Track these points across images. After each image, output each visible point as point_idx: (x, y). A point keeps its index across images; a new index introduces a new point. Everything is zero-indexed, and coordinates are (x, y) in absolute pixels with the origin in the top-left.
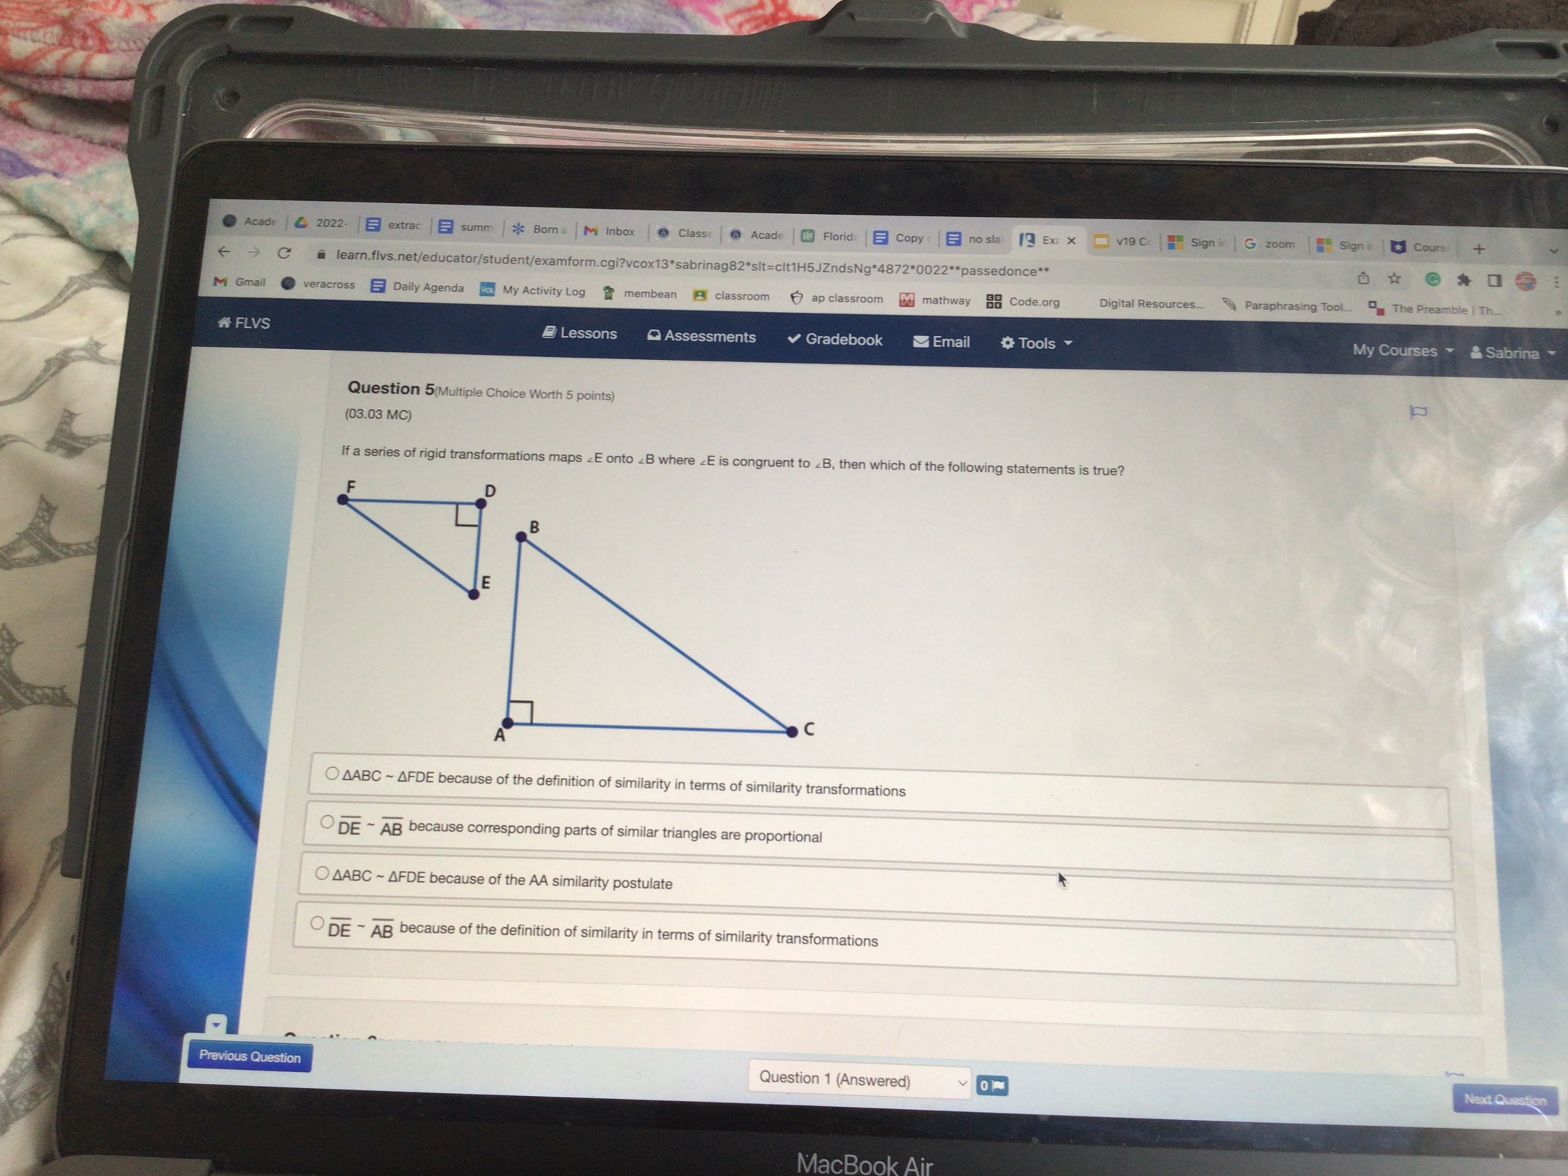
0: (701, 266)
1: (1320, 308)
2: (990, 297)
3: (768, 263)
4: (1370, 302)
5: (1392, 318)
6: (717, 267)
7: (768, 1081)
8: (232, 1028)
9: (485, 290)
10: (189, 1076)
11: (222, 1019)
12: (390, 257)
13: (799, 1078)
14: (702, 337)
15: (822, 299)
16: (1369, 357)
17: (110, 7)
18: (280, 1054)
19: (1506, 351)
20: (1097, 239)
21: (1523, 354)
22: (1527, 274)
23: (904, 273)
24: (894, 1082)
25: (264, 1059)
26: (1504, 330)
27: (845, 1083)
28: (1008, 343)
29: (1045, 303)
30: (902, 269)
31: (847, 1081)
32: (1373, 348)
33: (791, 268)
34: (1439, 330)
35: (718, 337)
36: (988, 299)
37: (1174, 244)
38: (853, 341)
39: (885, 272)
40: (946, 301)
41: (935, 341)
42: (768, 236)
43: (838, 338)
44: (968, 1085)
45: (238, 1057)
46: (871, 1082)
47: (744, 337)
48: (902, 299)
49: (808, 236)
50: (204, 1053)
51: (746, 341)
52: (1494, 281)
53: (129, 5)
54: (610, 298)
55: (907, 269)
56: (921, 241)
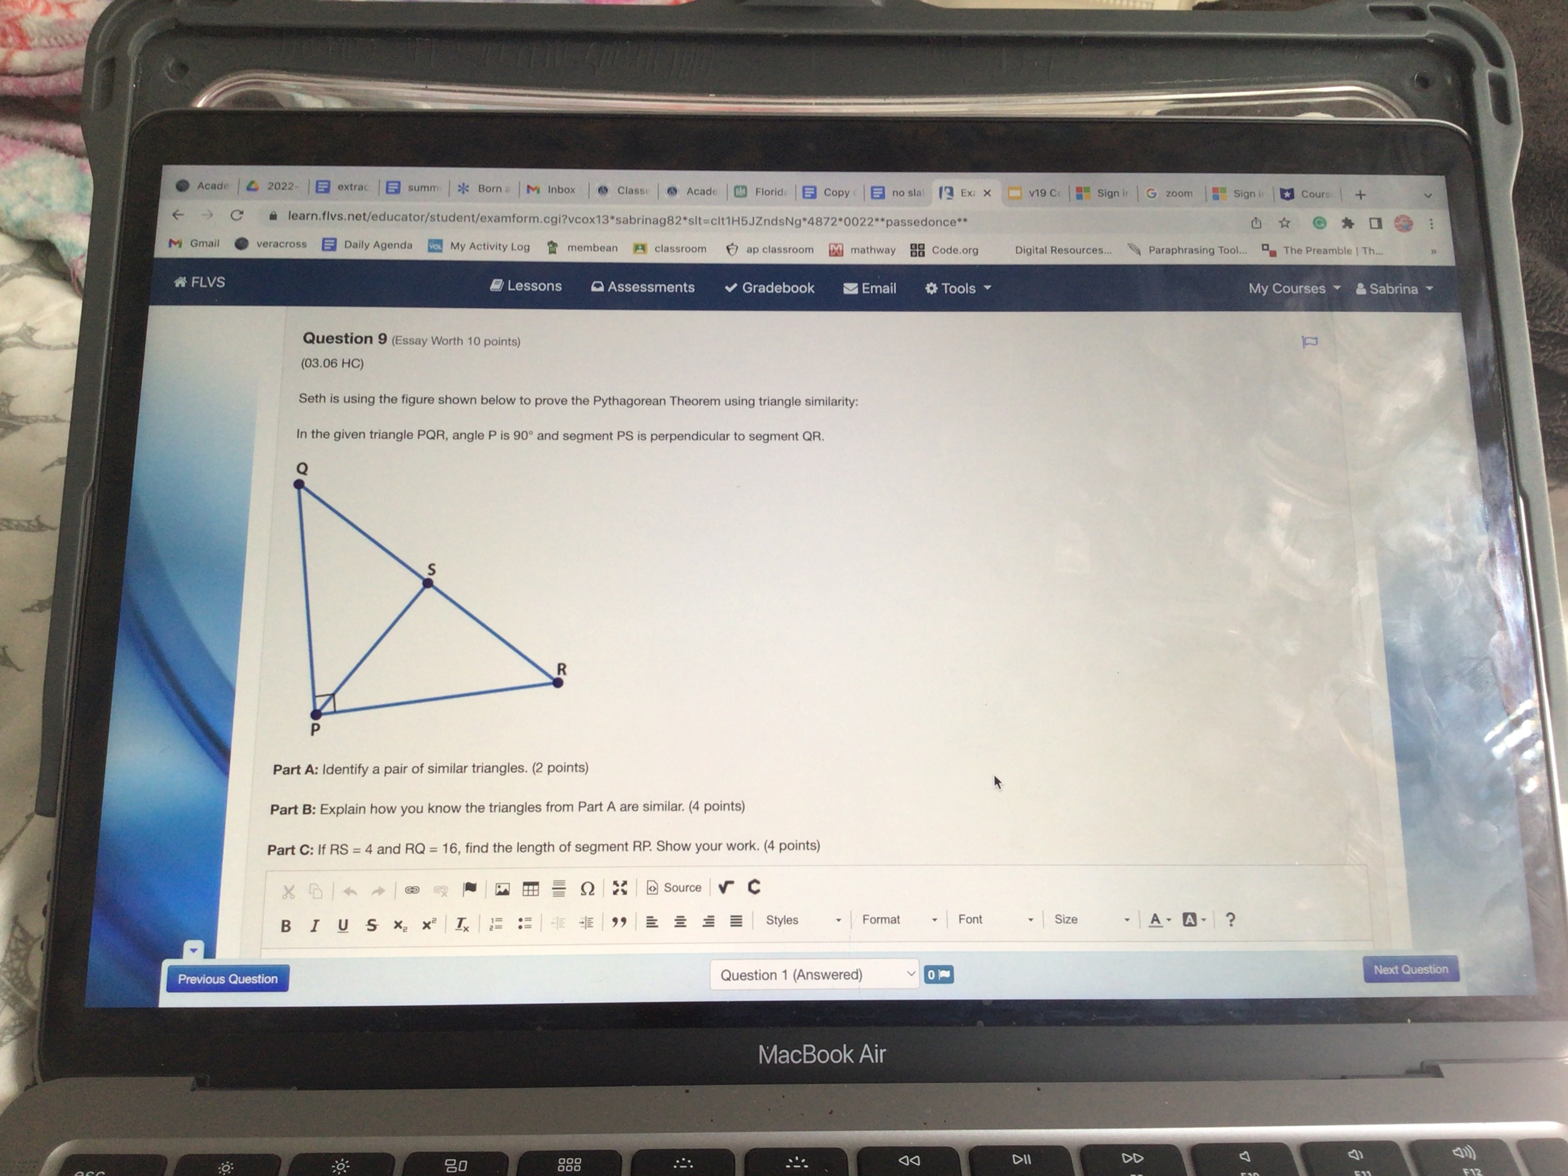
0: (640, 221)
1: (1217, 251)
2: (913, 246)
3: (703, 218)
4: (1263, 245)
5: (1283, 259)
6: (656, 222)
7: (728, 979)
8: (210, 952)
9: (433, 246)
10: (168, 1000)
11: (199, 945)
12: (340, 217)
13: (758, 975)
14: (643, 288)
15: (756, 250)
16: (1264, 295)
17: (29, 5)
18: (257, 976)
19: (1388, 288)
20: (1011, 191)
21: (1403, 290)
22: (1403, 216)
23: (832, 225)
24: (847, 975)
25: (241, 980)
26: (1386, 268)
27: (801, 978)
28: (931, 288)
29: (965, 251)
30: (831, 222)
31: (803, 976)
32: (1267, 287)
33: (726, 221)
34: (1325, 269)
35: (658, 288)
36: (911, 248)
37: (1081, 195)
38: (787, 289)
39: (815, 225)
40: (873, 250)
41: (864, 288)
42: (703, 192)
43: (772, 286)
44: (917, 974)
45: (216, 981)
46: (826, 976)
47: (683, 287)
48: (832, 249)
49: (741, 192)
50: (182, 977)
51: (686, 291)
52: (1375, 223)
53: (47, 4)
54: (554, 252)
55: (834, 221)
56: (847, 195)
